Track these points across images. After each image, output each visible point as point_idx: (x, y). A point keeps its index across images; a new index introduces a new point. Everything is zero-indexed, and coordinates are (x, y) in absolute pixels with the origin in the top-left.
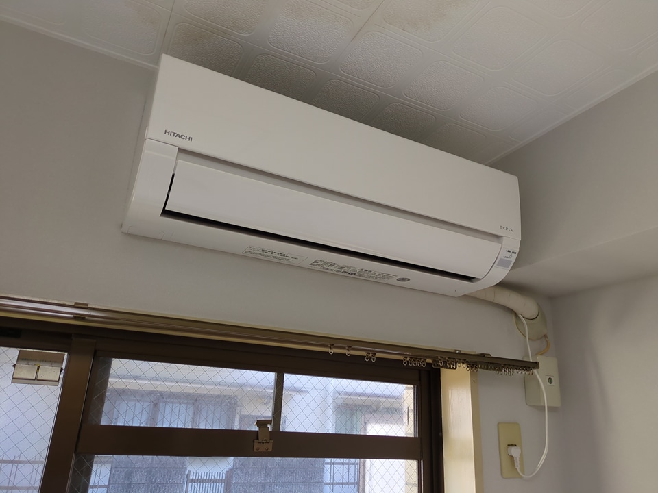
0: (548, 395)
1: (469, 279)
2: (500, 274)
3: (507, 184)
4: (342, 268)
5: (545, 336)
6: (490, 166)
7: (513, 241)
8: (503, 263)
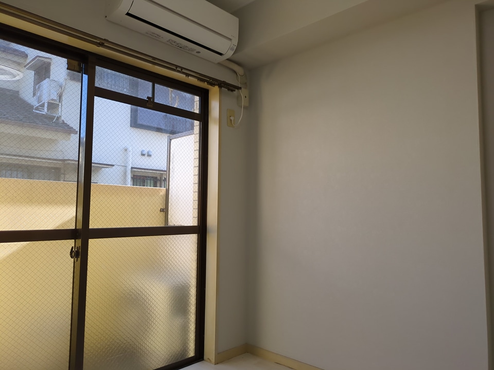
0: (244, 102)
1: (221, 54)
2: (229, 54)
3: (235, 21)
4: (178, 44)
5: (246, 83)
6: (231, 14)
7: (235, 42)
8: (232, 49)
